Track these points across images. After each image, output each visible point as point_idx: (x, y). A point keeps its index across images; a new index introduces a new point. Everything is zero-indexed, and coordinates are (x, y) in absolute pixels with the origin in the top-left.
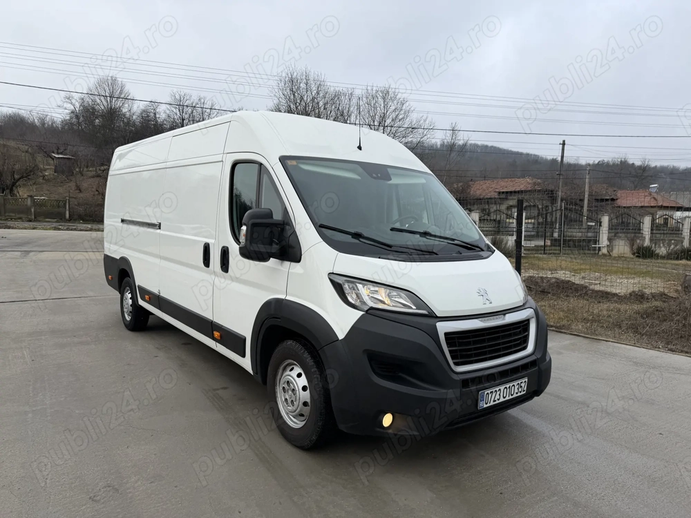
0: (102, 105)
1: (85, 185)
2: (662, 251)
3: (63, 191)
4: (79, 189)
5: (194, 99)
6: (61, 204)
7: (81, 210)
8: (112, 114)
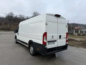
0: (10, 15)
1: (8, 26)
2: (81, 34)
3: (5, 26)
4: (7, 26)
5: (22, 15)
6: (5, 28)
7: (7, 29)
8: (11, 17)
